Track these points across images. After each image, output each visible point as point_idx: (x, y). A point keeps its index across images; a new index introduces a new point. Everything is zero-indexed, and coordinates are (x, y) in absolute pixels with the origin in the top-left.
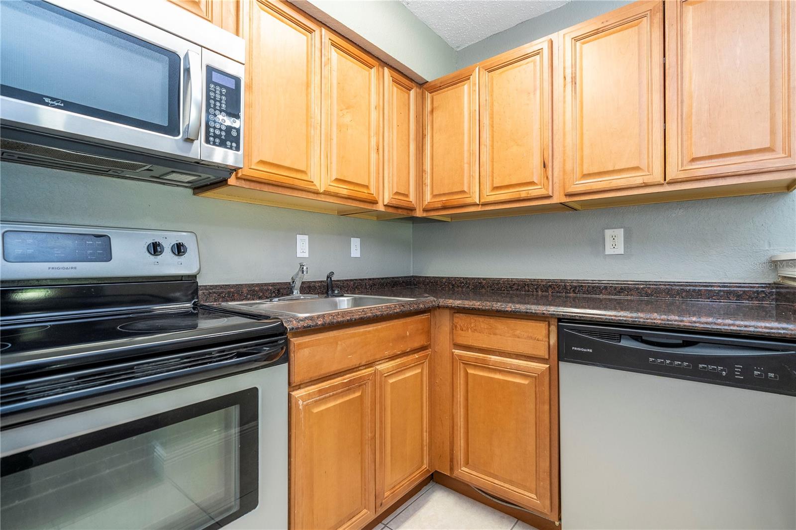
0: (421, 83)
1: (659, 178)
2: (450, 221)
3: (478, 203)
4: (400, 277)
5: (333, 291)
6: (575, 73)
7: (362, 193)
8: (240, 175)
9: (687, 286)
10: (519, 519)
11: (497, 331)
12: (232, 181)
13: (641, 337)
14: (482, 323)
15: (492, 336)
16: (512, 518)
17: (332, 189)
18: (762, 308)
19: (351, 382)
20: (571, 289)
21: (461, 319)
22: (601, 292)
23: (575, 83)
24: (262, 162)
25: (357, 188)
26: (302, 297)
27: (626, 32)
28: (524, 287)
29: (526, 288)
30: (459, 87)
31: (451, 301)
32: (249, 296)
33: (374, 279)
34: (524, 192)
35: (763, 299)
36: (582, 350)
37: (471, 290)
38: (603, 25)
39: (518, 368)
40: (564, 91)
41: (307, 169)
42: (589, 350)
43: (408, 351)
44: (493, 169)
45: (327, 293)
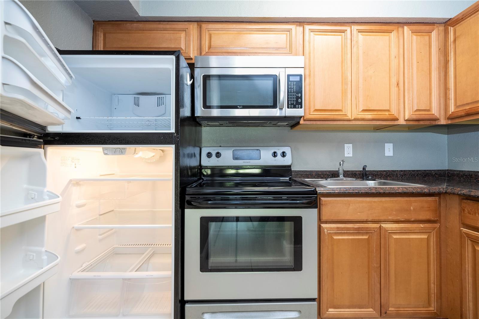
0: (444, 22)
4: (433, 170)
5: (368, 177)
7: (386, 115)
8: (305, 118)
12: (302, 122)
17: (360, 117)
19: (359, 229)
21: (468, 205)
24: (316, 110)
26: (344, 179)
31: (459, 189)
32: (316, 177)
33: (405, 171)
41: (342, 108)
43: (412, 220)
45: (363, 178)
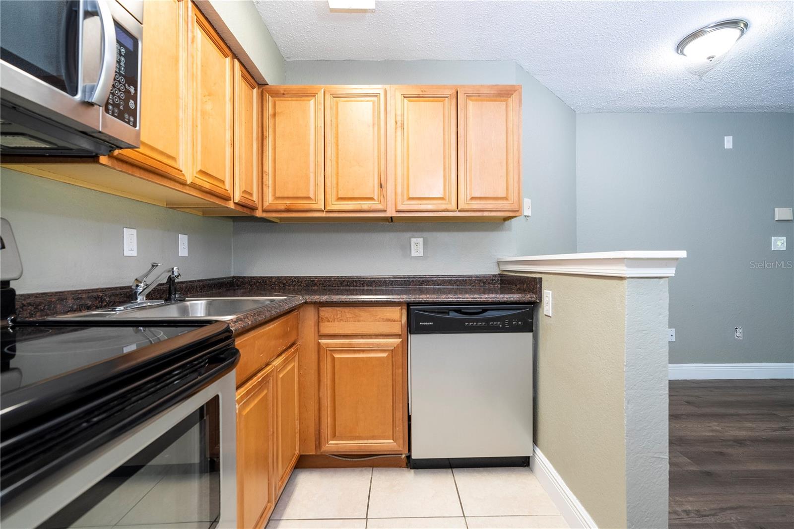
0: (260, 83)
1: (454, 207)
2: (279, 222)
3: (323, 209)
6: (404, 121)
7: (220, 189)
9: (459, 277)
10: (373, 467)
11: (361, 319)
12: (105, 158)
13: (461, 310)
14: (348, 312)
15: (357, 323)
16: (368, 469)
18: (494, 288)
20: (389, 283)
21: (328, 312)
22: (410, 285)
23: (404, 129)
25: (216, 183)
26: (149, 304)
27: (436, 103)
28: (353, 283)
29: (354, 283)
30: (304, 100)
31: (317, 297)
34: (365, 205)
35: (494, 284)
36: (427, 323)
37: (303, 288)
38: (422, 93)
39: (378, 345)
40: (396, 132)
41: (176, 156)
42: (430, 323)
43: (289, 345)
44: (338, 182)
45: (169, 299)
